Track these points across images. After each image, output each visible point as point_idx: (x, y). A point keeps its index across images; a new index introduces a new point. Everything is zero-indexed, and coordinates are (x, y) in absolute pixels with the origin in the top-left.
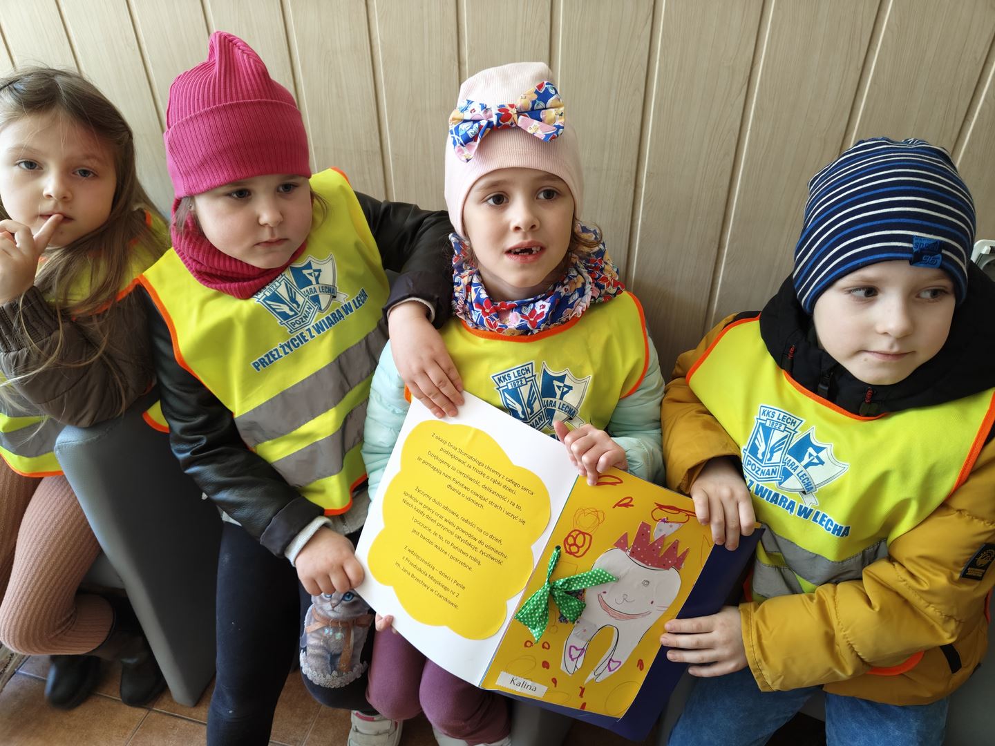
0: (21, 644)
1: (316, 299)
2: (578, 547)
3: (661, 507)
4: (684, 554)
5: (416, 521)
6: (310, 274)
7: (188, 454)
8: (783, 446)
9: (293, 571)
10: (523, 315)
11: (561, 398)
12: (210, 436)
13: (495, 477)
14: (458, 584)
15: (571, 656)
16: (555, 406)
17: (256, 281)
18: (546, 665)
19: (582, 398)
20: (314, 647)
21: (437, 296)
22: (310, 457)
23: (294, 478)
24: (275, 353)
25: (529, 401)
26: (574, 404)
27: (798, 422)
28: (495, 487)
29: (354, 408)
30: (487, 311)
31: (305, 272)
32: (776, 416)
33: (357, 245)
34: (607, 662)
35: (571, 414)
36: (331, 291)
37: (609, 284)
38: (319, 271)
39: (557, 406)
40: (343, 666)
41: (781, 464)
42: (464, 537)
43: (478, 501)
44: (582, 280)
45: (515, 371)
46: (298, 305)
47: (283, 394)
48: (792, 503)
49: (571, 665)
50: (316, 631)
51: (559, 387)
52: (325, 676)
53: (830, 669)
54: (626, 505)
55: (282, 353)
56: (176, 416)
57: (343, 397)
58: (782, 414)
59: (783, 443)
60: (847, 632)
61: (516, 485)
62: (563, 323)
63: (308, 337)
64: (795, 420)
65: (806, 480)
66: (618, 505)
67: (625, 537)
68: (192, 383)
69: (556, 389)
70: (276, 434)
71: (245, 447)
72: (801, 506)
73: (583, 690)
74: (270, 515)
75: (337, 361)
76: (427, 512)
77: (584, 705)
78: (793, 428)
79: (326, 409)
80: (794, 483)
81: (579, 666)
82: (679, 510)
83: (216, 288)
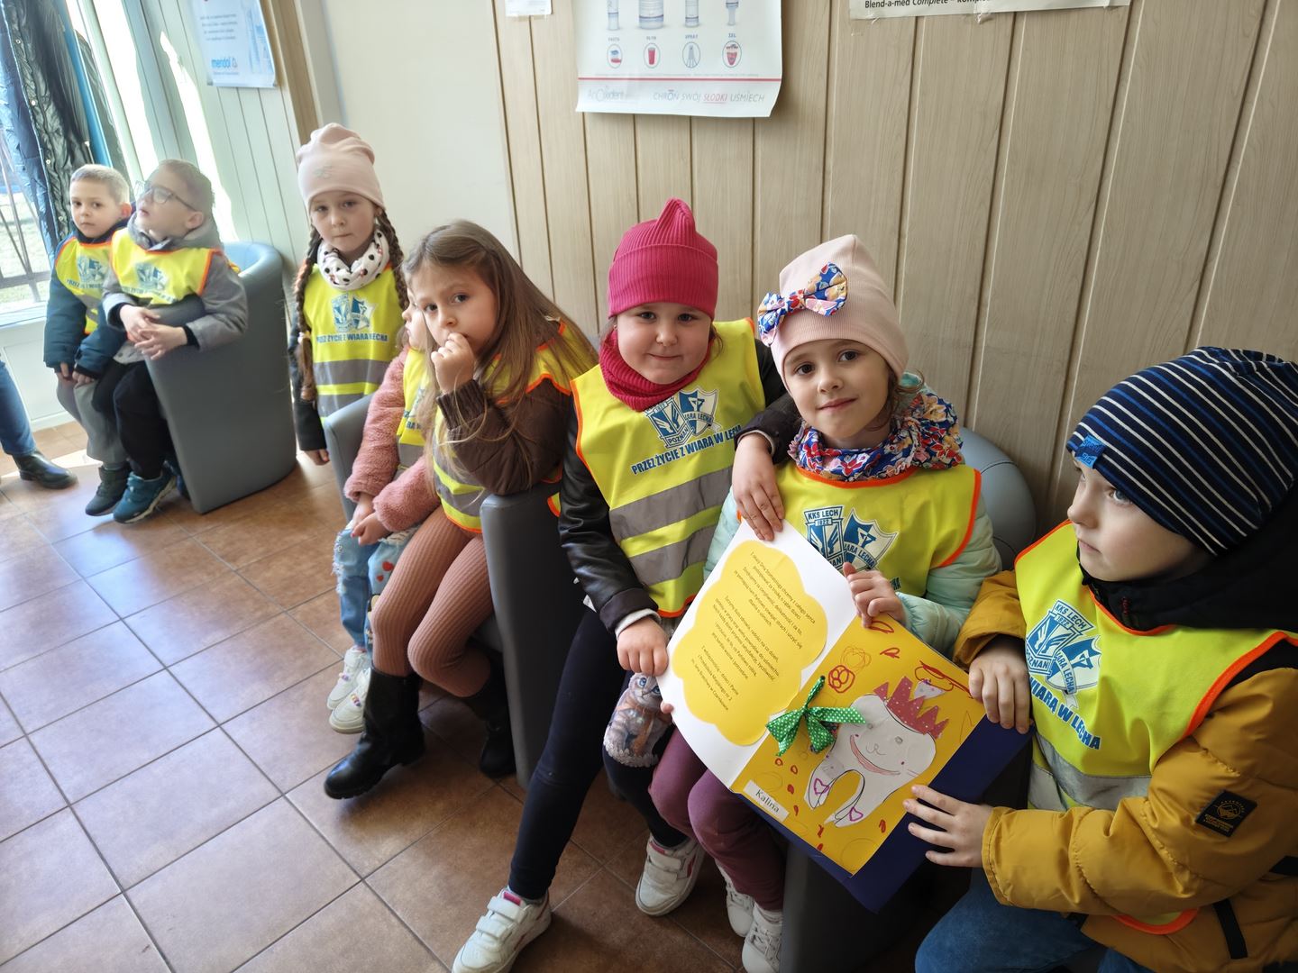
0: (421, 663)
1: (693, 424)
2: (841, 683)
3: (926, 667)
4: (943, 724)
5: (718, 626)
6: (694, 402)
7: (566, 531)
8: (1061, 642)
9: (615, 642)
10: (843, 462)
11: (863, 546)
12: (587, 521)
13: (788, 600)
14: (733, 689)
15: (815, 789)
16: (855, 552)
17: (650, 399)
18: (791, 789)
19: (883, 552)
20: (618, 723)
21: (777, 433)
22: (657, 559)
23: (644, 577)
24: (651, 462)
25: (830, 541)
26: (875, 555)
27: (1088, 626)
28: (785, 609)
29: (705, 528)
30: (813, 453)
31: (691, 399)
32: (1068, 613)
33: (742, 386)
34: (849, 809)
35: (870, 565)
36: (709, 420)
37: (943, 453)
38: (703, 401)
39: (858, 553)
40: (636, 748)
41: (1053, 658)
42: (750, 648)
43: (768, 619)
44: (909, 441)
45: (824, 511)
46: (678, 426)
47: (649, 499)
48: (1055, 701)
49: (814, 799)
50: (624, 711)
51: (863, 535)
52: (618, 751)
53: (1058, 891)
54: (893, 655)
55: (656, 464)
56: (567, 499)
57: (695, 513)
58: (1074, 614)
59: (1062, 640)
60: (1079, 853)
61: (802, 611)
62: (882, 478)
63: (679, 455)
64: (1085, 623)
65: (1070, 679)
66: (885, 652)
67: (886, 686)
68: (584, 474)
69: (860, 536)
70: (636, 532)
71: (612, 538)
72: (1062, 706)
73: (822, 829)
74: (612, 593)
75: (698, 481)
76: (728, 620)
77: (821, 846)
78: (1080, 630)
79: (679, 520)
80: (1059, 679)
81: (821, 803)
82: (944, 676)
83: (621, 399)
